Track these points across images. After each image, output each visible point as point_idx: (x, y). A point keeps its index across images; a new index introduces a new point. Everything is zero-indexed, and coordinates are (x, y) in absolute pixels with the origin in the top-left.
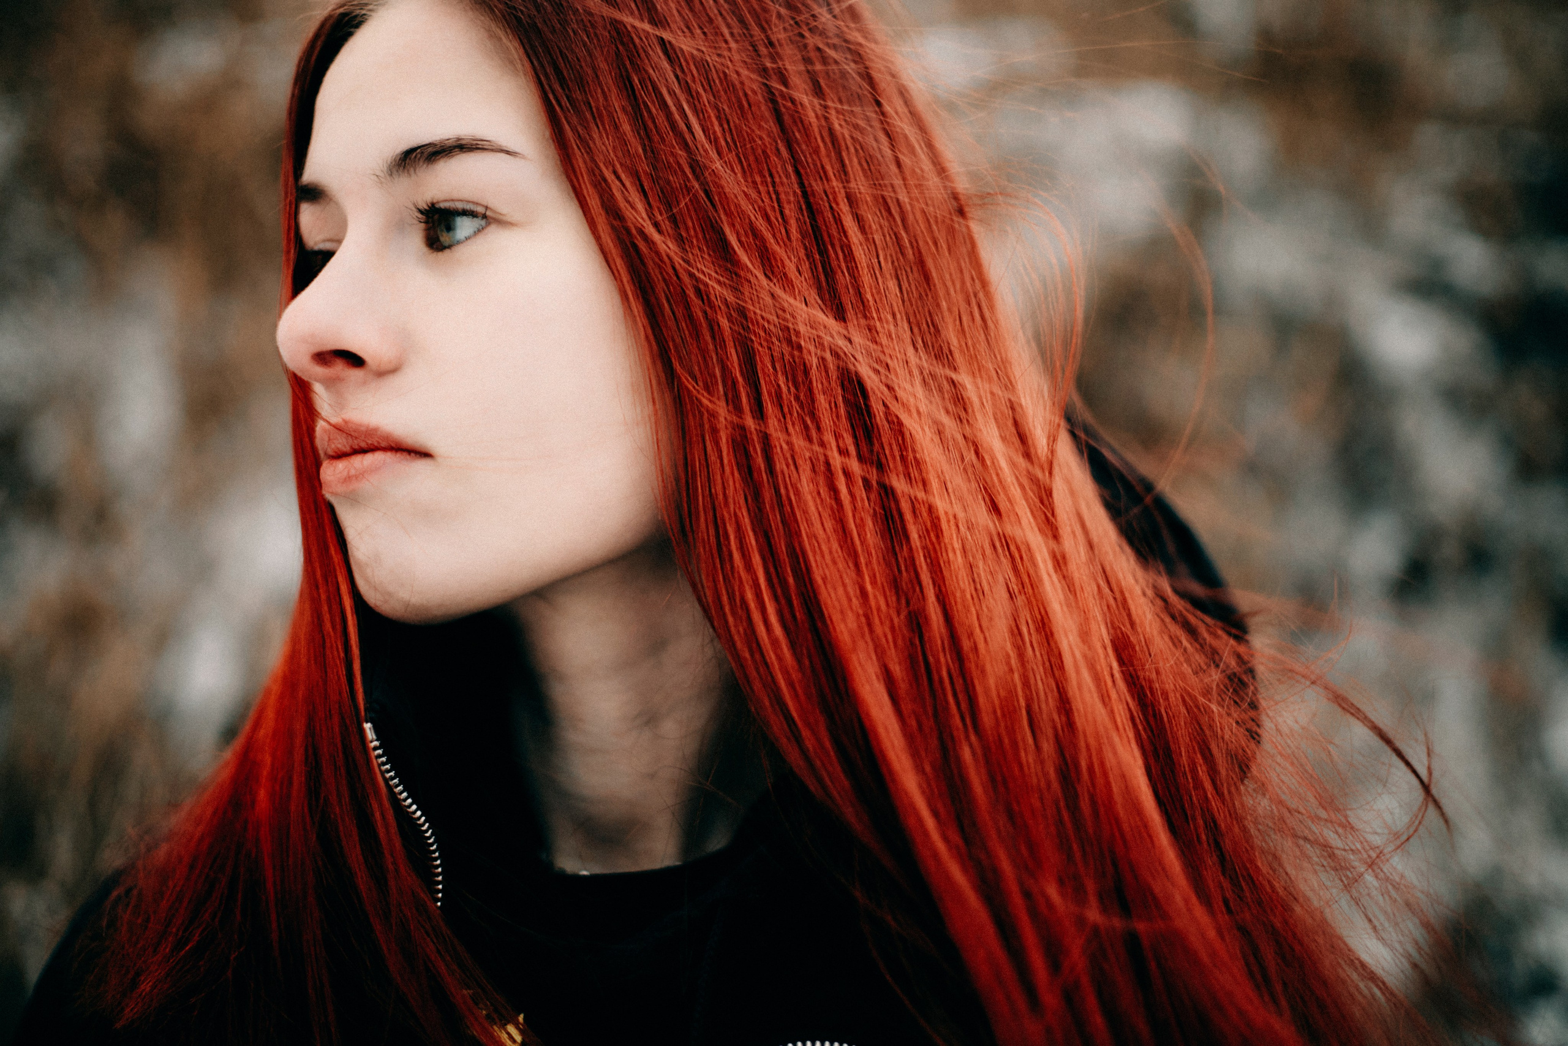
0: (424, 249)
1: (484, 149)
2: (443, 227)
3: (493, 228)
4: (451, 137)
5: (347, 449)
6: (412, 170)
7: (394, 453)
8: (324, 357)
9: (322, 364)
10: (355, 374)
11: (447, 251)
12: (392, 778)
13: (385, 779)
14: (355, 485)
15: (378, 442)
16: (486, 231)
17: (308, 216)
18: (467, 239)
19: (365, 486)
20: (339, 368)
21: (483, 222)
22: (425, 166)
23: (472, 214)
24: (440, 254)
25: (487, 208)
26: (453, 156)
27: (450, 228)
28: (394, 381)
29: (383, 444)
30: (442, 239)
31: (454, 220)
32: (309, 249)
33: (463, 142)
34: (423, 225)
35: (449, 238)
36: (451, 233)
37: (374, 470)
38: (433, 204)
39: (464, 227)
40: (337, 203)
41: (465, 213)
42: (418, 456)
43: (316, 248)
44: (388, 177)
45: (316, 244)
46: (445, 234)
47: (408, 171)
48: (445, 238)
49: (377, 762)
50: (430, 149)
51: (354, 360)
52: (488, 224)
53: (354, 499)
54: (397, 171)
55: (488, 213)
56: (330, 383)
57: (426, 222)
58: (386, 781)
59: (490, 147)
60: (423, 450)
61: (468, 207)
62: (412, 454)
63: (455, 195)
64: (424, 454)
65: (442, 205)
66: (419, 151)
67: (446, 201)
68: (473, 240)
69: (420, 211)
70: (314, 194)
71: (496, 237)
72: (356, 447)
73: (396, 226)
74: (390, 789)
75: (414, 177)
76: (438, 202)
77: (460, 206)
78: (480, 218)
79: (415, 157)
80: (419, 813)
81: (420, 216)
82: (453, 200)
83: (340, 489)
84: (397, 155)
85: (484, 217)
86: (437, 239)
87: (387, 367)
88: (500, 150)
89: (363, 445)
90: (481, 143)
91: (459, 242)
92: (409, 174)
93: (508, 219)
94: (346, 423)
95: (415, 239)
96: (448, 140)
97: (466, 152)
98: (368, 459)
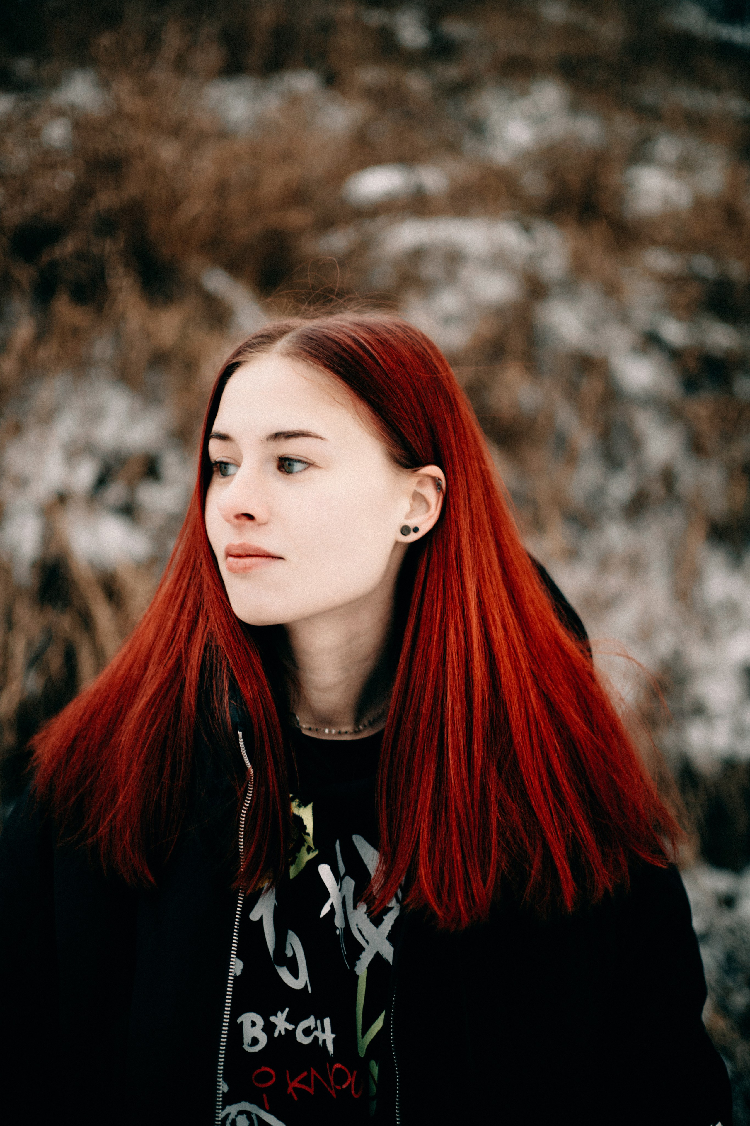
0: (278, 471)
1: (311, 436)
2: (288, 465)
3: (312, 467)
4: (298, 430)
5: (244, 554)
6: (278, 441)
7: (265, 558)
8: (239, 516)
9: (238, 518)
10: (249, 523)
11: (291, 475)
14: (247, 571)
15: (259, 553)
18: (300, 471)
19: (253, 571)
20: (244, 520)
21: (308, 466)
22: (284, 440)
23: (304, 462)
24: (288, 476)
25: (311, 460)
26: (297, 437)
27: (291, 466)
28: (269, 528)
29: (261, 554)
31: (294, 463)
32: (213, 460)
33: (302, 432)
34: (277, 462)
35: (290, 470)
36: (291, 468)
37: (256, 565)
38: (285, 455)
39: (298, 467)
40: (237, 444)
41: (299, 461)
42: (278, 559)
44: (266, 441)
46: (288, 467)
48: (288, 469)
50: (286, 433)
51: (250, 517)
54: (270, 439)
55: (311, 462)
56: (238, 526)
57: (279, 461)
59: (314, 436)
60: (280, 556)
61: (302, 459)
62: (274, 559)
63: (298, 453)
64: (281, 558)
66: (283, 434)
67: (291, 455)
68: (303, 472)
69: (278, 457)
70: (220, 436)
71: (312, 472)
72: (248, 554)
73: (265, 460)
75: (278, 443)
76: (288, 455)
77: (298, 458)
78: (306, 464)
79: (280, 436)
82: (294, 455)
84: (272, 434)
85: (310, 464)
86: (284, 469)
87: (263, 522)
88: (317, 437)
89: (251, 553)
90: (310, 433)
91: (297, 472)
92: (276, 441)
93: (319, 465)
94: (244, 544)
95: (273, 467)
96: (296, 431)
97: (304, 437)
98: (254, 560)
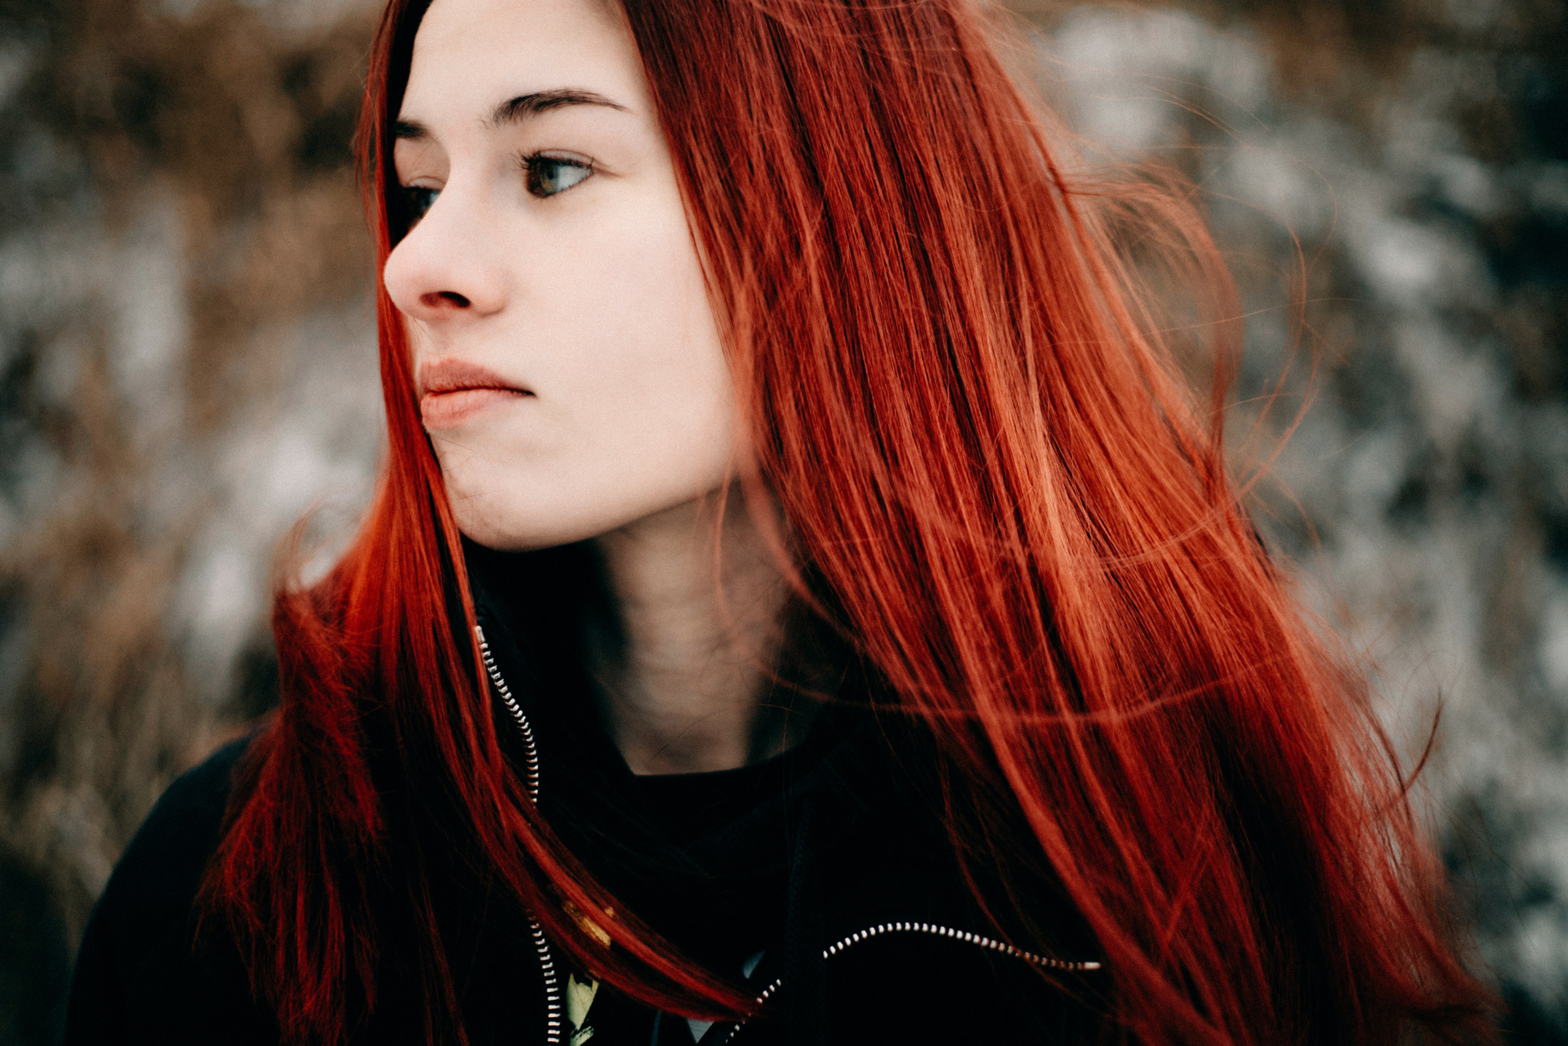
0: (526, 194)
1: (590, 102)
2: (545, 174)
3: (596, 178)
4: (559, 89)
5: (452, 386)
6: (518, 119)
7: (497, 391)
8: (432, 299)
9: (429, 304)
10: (461, 314)
11: (551, 198)
12: (494, 672)
13: (488, 672)
14: (457, 422)
15: (483, 382)
16: (590, 180)
17: (405, 152)
18: (571, 187)
19: (470, 422)
20: (446, 309)
21: (588, 172)
22: (532, 115)
23: (578, 165)
24: (544, 201)
25: (593, 159)
26: (560, 107)
27: (552, 176)
28: (501, 321)
29: (488, 383)
30: (545, 186)
31: (557, 169)
32: (405, 186)
33: (571, 95)
34: (525, 171)
35: (551, 185)
36: (553, 181)
37: (478, 407)
38: (539, 152)
39: (566, 177)
40: (437, 143)
41: (569, 163)
42: (520, 394)
43: (412, 184)
44: (494, 124)
45: (412, 179)
46: (547, 180)
47: (515, 119)
48: (547, 185)
49: (481, 656)
50: (537, 100)
51: (460, 301)
52: (592, 174)
53: (456, 434)
54: (503, 118)
55: (594, 164)
56: (436, 322)
57: (529, 169)
58: (489, 674)
59: (596, 101)
60: (526, 388)
61: (575, 157)
62: (515, 393)
63: (563, 145)
64: (528, 393)
65: (548, 154)
66: (527, 100)
67: (551, 150)
68: (577, 188)
69: (525, 159)
70: (414, 131)
71: (599, 187)
72: (460, 385)
73: (498, 170)
74: (491, 682)
75: (520, 124)
76: (544, 151)
77: (566, 156)
78: (585, 168)
79: (523, 106)
80: (517, 707)
81: (523, 162)
82: (558, 150)
83: (444, 424)
84: (505, 103)
85: (589, 167)
86: (539, 184)
87: (491, 308)
88: (607, 104)
89: (467, 383)
90: (588, 96)
91: (562, 190)
92: (515, 122)
93: (612, 170)
94: (451, 361)
95: (517, 184)
96: (557, 91)
97: (574, 104)
98: (473, 396)
